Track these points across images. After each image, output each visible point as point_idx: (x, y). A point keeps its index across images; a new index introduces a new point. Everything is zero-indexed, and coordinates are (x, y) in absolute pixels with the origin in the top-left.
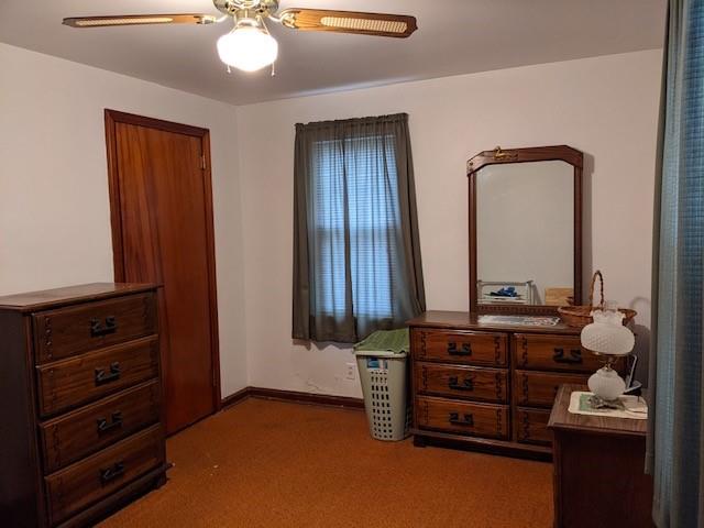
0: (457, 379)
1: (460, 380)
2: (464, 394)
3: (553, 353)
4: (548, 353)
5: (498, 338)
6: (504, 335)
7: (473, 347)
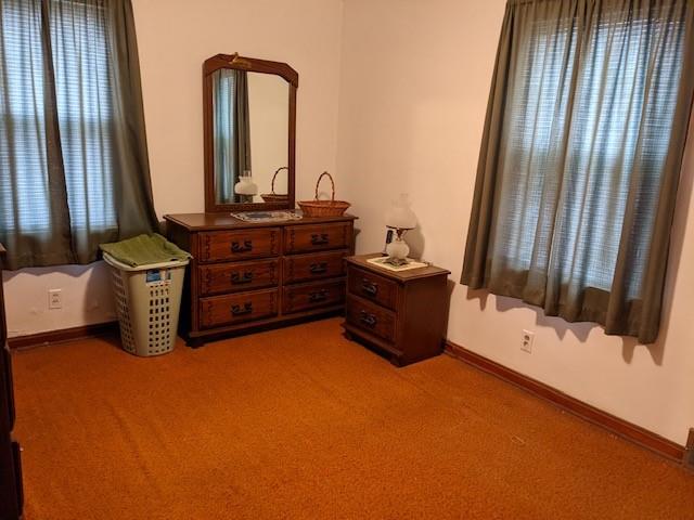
0: (238, 275)
1: (241, 274)
2: (246, 286)
3: (310, 239)
4: (307, 238)
5: (274, 232)
6: (277, 229)
7: (253, 244)
